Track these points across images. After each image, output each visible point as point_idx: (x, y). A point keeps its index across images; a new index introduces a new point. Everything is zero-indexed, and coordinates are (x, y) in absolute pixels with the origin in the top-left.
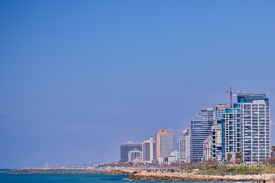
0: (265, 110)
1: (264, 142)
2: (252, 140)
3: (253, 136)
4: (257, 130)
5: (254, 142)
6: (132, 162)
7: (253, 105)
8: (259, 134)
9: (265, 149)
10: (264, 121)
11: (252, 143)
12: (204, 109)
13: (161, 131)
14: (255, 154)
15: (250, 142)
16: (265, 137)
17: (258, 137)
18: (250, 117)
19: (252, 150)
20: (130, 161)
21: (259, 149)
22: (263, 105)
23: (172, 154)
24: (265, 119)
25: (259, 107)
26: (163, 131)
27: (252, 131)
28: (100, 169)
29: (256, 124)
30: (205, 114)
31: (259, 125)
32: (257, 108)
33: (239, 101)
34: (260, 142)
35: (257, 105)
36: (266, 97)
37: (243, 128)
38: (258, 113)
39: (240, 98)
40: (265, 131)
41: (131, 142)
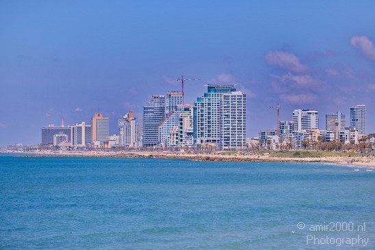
0: (242, 100)
1: (241, 129)
2: (231, 127)
3: (232, 124)
4: (235, 118)
5: (232, 129)
6: (59, 145)
7: (232, 96)
8: (237, 122)
9: (242, 136)
10: (241, 110)
11: (230, 130)
12: (156, 96)
13: (96, 115)
14: (233, 140)
15: (228, 129)
16: (242, 125)
17: (236, 125)
18: (229, 107)
19: (230, 136)
20: (55, 144)
21: (237, 136)
22: (241, 96)
23: (112, 138)
24: (242, 108)
25: (237, 97)
26: (99, 115)
27: (230, 119)
28: (29, 152)
29: (235, 113)
30: (157, 100)
31: (237, 114)
32: (235, 99)
33: (209, 91)
34: (238, 129)
35: (235, 96)
36: (234, 88)
37: (223, 117)
38: (236, 103)
39: (210, 89)
40: (242, 119)
41: (53, 125)
